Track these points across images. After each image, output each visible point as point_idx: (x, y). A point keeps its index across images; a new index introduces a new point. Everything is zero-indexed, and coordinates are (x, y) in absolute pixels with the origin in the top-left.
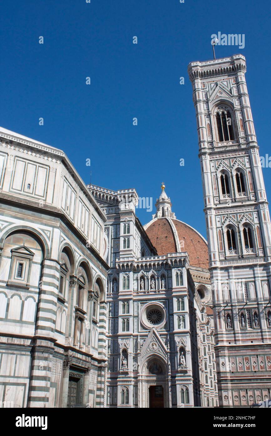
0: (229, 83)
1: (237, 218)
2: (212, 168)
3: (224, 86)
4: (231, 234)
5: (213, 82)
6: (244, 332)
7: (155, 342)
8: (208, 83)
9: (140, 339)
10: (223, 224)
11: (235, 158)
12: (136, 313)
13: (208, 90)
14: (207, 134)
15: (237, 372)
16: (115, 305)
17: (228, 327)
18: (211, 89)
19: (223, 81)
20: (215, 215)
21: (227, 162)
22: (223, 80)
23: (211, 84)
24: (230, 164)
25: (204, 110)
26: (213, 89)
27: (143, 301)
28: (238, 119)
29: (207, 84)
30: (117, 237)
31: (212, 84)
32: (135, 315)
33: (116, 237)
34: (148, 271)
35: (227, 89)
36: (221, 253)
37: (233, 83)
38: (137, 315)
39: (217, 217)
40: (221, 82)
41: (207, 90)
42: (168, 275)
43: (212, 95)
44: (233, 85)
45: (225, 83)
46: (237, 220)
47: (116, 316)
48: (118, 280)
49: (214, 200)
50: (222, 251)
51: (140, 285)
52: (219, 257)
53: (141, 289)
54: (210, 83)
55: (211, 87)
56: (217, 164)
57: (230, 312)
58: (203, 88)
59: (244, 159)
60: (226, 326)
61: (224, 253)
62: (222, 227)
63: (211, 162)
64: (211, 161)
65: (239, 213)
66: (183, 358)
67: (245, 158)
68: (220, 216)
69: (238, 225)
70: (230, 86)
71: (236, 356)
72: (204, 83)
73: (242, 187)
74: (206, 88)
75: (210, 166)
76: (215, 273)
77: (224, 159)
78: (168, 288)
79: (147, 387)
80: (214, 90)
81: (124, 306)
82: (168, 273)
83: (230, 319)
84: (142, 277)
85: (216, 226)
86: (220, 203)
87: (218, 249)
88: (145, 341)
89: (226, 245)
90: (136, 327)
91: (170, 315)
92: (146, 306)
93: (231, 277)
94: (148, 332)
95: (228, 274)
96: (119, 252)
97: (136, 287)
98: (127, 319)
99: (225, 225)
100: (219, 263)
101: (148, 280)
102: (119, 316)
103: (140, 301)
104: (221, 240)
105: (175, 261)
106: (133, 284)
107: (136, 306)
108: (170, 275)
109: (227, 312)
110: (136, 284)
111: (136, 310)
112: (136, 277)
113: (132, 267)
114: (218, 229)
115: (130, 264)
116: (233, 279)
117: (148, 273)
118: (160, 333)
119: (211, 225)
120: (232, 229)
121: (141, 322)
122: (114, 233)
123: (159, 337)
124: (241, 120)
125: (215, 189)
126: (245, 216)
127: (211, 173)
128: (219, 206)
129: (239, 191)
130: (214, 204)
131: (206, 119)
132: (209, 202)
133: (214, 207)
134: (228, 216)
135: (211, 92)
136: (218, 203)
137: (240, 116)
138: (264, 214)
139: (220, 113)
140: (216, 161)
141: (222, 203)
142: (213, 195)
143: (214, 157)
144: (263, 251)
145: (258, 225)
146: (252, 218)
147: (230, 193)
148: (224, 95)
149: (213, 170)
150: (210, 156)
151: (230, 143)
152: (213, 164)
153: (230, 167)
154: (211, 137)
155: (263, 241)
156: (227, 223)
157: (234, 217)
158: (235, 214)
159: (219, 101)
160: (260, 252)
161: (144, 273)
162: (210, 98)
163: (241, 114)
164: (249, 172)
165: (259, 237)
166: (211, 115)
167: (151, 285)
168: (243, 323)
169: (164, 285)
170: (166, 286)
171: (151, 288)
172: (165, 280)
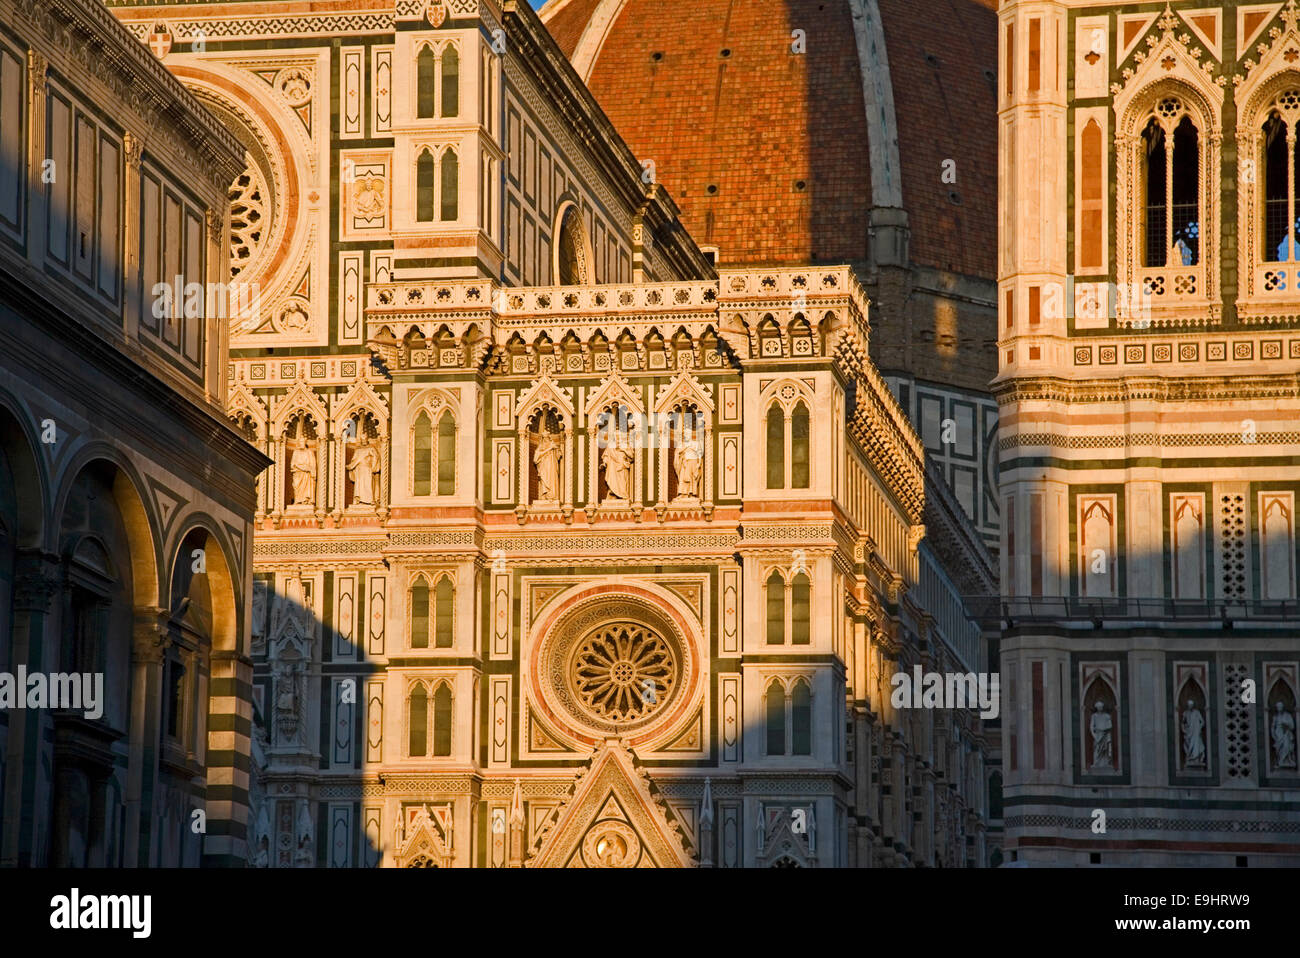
1: (1229, 36)
4: (1170, 153)
6: (1193, 797)
7: (617, 829)
9: (526, 804)
10: (1122, 81)
12: (502, 645)
16: (362, 588)
17: (1090, 760)
27: (546, 576)
30: (375, 135)
32: (493, 657)
33: (368, 129)
34: (586, 381)
38: (509, 657)
39: (1080, 22)
42: (715, 413)
46: (1229, 50)
47: (368, 661)
48: (384, 432)
50: (1091, 271)
51: (533, 467)
57: (1110, 672)
60: (1076, 755)
62: (1107, 102)
68: (1104, 20)
69: (1230, 89)
78: (716, 501)
81: (421, 598)
82: (715, 397)
83: (1106, 710)
84: (548, 418)
85: (1071, 88)
87: (1070, 252)
88: (555, 818)
89: (1129, 229)
90: (500, 732)
91: (718, 665)
92: (566, 604)
93: (1138, 451)
94: (581, 763)
95: (1120, 430)
96: (390, 245)
97: (504, 481)
98: (444, 685)
99: (1137, 83)
100: (1068, 347)
101: (581, 438)
102: (398, 662)
103: (528, 571)
104: (1093, 193)
105: (769, 326)
106: (488, 459)
107: (502, 606)
108: (729, 415)
109: (1089, 669)
110: (503, 460)
111: (501, 624)
112: (504, 419)
113: (479, 351)
114: (1082, 115)
115: (459, 329)
116: (1148, 462)
117: (582, 390)
118: (651, 770)
119: (1034, 85)
120: (1181, 112)
121: (535, 702)
122: (351, 106)
123: (645, 794)
126: (1290, 26)
134: (1168, 21)
156: (1151, 72)
157: (1208, 25)
158: (1217, 2)
161: (559, 391)
167: (602, 471)
168: (1196, 746)
169: (689, 479)
170: (700, 480)
171: (604, 490)
172: (696, 446)
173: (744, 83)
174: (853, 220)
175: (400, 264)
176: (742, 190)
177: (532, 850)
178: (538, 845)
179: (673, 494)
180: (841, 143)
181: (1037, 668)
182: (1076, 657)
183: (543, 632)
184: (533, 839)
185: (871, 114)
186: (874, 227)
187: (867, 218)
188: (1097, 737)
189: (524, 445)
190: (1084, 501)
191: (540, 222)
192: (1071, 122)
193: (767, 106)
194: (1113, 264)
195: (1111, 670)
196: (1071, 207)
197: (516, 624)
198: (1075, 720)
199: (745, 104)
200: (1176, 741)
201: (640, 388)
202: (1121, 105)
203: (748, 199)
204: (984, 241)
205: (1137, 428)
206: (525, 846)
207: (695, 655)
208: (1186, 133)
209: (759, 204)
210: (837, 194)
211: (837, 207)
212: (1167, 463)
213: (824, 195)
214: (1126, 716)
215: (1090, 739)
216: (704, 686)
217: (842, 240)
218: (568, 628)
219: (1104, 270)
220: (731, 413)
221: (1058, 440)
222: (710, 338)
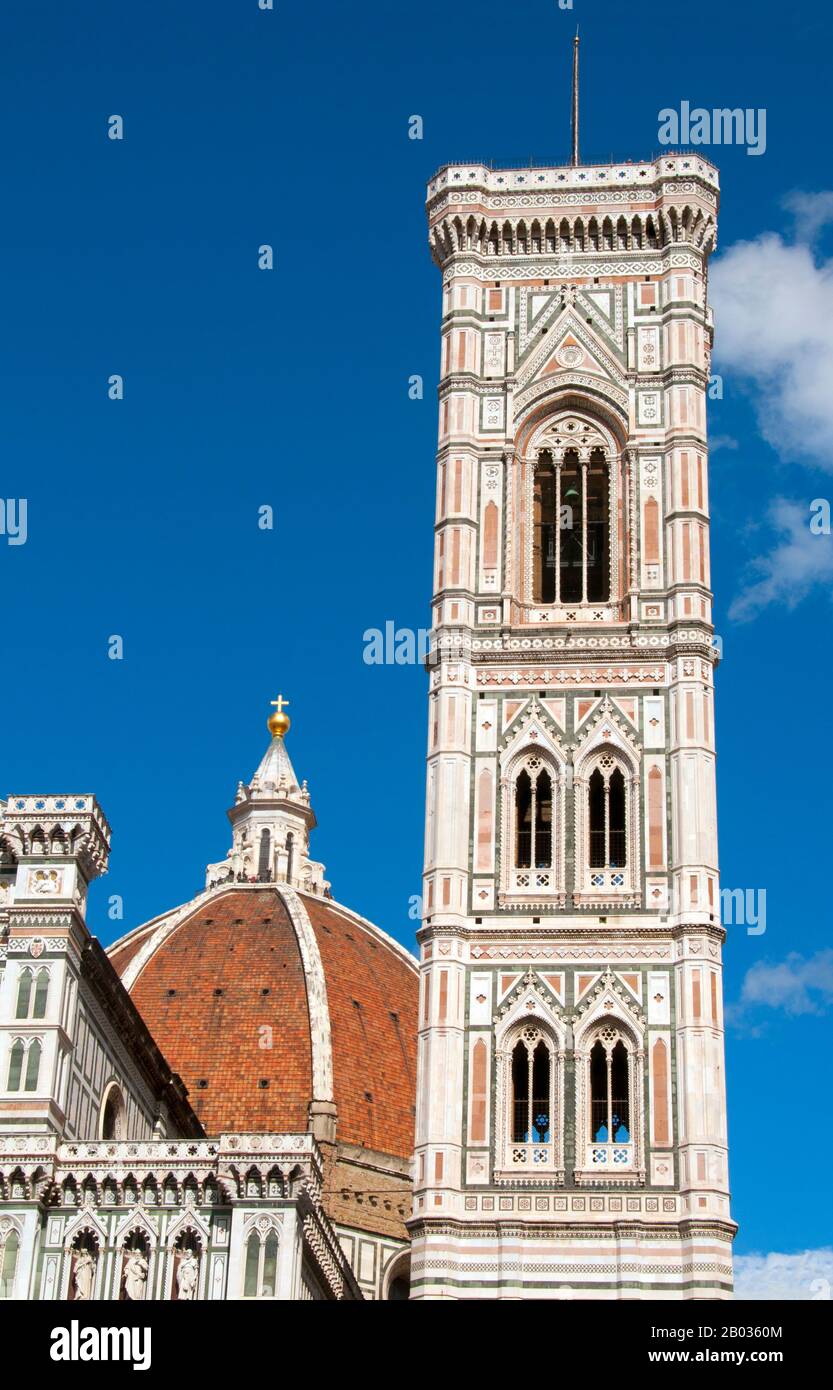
0: (618, 304)
1: (570, 989)
2: (480, 730)
3: (596, 318)
4: (531, 1065)
5: (544, 288)
8: (517, 289)
10: (501, 1015)
11: (598, 693)
13: (512, 329)
14: (477, 558)
18: (531, 323)
19: (596, 286)
20: (469, 968)
21: (557, 709)
22: (596, 281)
23: (530, 298)
24: (570, 720)
25: (482, 431)
26: (540, 325)
28: (638, 501)
29: (512, 291)
31: (535, 298)
34: (118, 1211)
35: (609, 331)
36: (474, 1154)
37: (640, 306)
39: (474, 974)
40: (585, 293)
41: (510, 325)
42: (210, 1238)
43: (531, 348)
44: (638, 313)
45: (602, 300)
46: (570, 999)
49: (470, 889)
50: (477, 1144)
51: (73, 1276)
52: (464, 1172)
54: (529, 289)
55: (530, 311)
56: (509, 716)
58: (489, 312)
59: (641, 704)
61: (487, 1154)
62: (491, 1028)
63: (480, 701)
64: (482, 695)
65: (580, 967)
67: (646, 698)
68: (489, 974)
69: (569, 1024)
70: (625, 318)
72: (498, 284)
73: (609, 847)
74: (505, 317)
75: (474, 720)
76: (435, 1247)
77: (543, 694)
80: (544, 331)
82: (211, 1226)
85: (467, 1017)
86: (499, 912)
87: (464, 1131)
89: (504, 1115)
93: (507, 1277)
95: (494, 1259)
97: (50, 1287)
99: (510, 1017)
100: (461, 1198)
101: (110, 1255)
104: (480, 1089)
105: (253, 1174)
106: (39, 1269)
108: (220, 1240)
110: (51, 1271)
112: (55, 1239)
113: (42, 1187)
114: (474, 1036)
115: (29, 1170)
116: (513, 1283)
119: (443, 1014)
120: (539, 1038)
124: (652, 503)
125: (484, 838)
126: (608, 986)
127: (474, 755)
128: (489, 923)
129: (596, 860)
130: (471, 913)
131: (485, 479)
132: (446, 901)
133: (470, 924)
134: (530, 978)
135: (526, 339)
136: (491, 907)
137: (650, 482)
138: (696, 986)
139: (558, 456)
140: (505, 701)
141: (509, 912)
142: (471, 866)
143: (500, 677)
144: (670, 1164)
145: (666, 1036)
146: (639, 998)
147: (554, 863)
148: (586, 363)
149: (487, 741)
150: (479, 673)
151: (586, 613)
152: (487, 711)
153: (570, 738)
154: (497, 573)
155: (675, 1116)
156: (519, 1010)
157: (555, 981)
158: (561, 968)
159: (560, 395)
160: (657, 1165)
161: (97, 1218)
162: (516, 369)
163: (657, 474)
164: (655, 775)
165: (661, 1093)
166: (509, 461)
167: (124, 1281)
169: (187, 1287)
170: (195, 1289)
171: (124, 1295)
172: (194, 1262)
173: (230, 1013)
174: (297, 1109)
176: (224, 1085)
180: (293, 1056)
185: (316, 1036)
186: (313, 1114)
187: (309, 1108)
191: (93, 1096)
192: (466, 1041)
193: (245, 1028)
194: (493, 1138)
196: (465, 1098)
199: (230, 1027)
201: (157, 1217)
202: (500, 1030)
203: (227, 1091)
204: (387, 1127)
205: (507, 1258)
208: (542, 1052)
209: (235, 1095)
210: (289, 1090)
211: (288, 1100)
213: (280, 1090)
217: (291, 1123)
219: (487, 1143)
220: (221, 1238)
221: (452, 1265)
222: (211, 1182)
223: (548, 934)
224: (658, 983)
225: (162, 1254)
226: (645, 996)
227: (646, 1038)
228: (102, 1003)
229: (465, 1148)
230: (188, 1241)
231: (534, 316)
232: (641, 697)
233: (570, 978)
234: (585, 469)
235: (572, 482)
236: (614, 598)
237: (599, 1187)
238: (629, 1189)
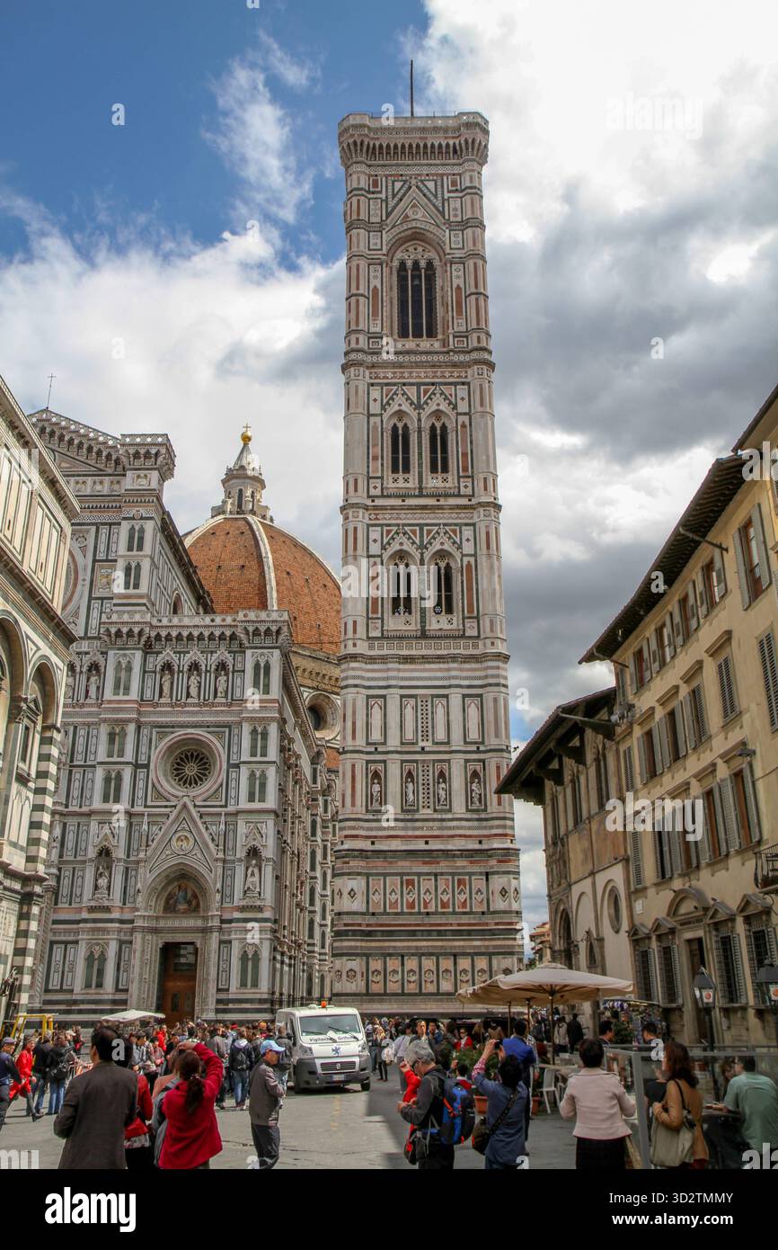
0: (439, 187)
1: (421, 536)
2: (371, 402)
3: (428, 193)
5: (400, 178)
6: (410, 817)
7: (185, 834)
8: (386, 178)
9: (149, 823)
10: (385, 549)
11: (433, 384)
12: (143, 758)
13: (384, 198)
14: (369, 313)
15: (385, 913)
16: (88, 733)
17: (372, 803)
18: (394, 196)
19: (427, 178)
20: (369, 526)
21: (411, 392)
22: (427, 175)
23: (393, 183)
24: (419, 398)
25: (369, 250)
26: (399, 196)
27: (163, 728)
28: (451, 287)
29: (384, 179)
30: (110, 558)
31: (396, 183)
32: (139, 762)
33: (107, 555)
34: (184, 652)
35: (435, 201)
36: (373, 621)
37: (450, 188)
38: (146, 762)
39: (371, 529)
40: (422, 181)
41: (383, 196)
42: (234, 666)
43: (394, 208)
44: (449, 192)
45: (431, 185)
46: (422, 541)
47: (89, 763)
48: (103, 670)
49: (368, 484)
50: (374, 616)
51: (161, 686)
52: (368, 631)
53: (161, 696)
54: (393, 178)
55: (393, 189)
56: (387, 396)
58: (371, 189)
59: (456, 390)
60: (367, 801)
61: (380, 621)
62: (381, 556)
63: (371, 388)
64: (372, 385)
65: (427, 525)
66: (253, 874)
67: (458, 388)
68: (379, 529)
69: (422, 554)
70: (443, 194)
71: (385, 875)
72: (376, 176)
73: (439, 463)
74: (381, 192)
75: (368, 397)
76: (353, 669)
77: (404, 384)
78: (232, 700)
79: (157, 945)
80: (401, 200)
81: (112, 737)
82: (234, 659)
83: (378, 783)
84: (167, 667)
85: (368, 551)
86: (383, 496)
87: (367, 610)
88: (160, 829)
89: (388, 601)
90: (140, 793)
91: (230, 766)
92: (171, 740)
93: (393, 682)
94: (172, 806)
95: (385, 674)
96: (112, 598)
97: (149, 691)
98: (119, 772)
99: (390, 551)
100: (366, 644)
101: (181, 675)
102: (99, 763)
103: (156, 727)
105: (256, 632)
106: (143, 682)
107: (144, 740)
108: (239, 666)
109: (373, 767)
110: (149, 683)
111: (144, 749)
112: (151, 666)
113: (144, 639)
114: (372, 560)
115: (136, 630)
116: (395, 687)
117: (182, 655)
118: (202, 809)
119: (355, 549)
120: (406, 562)
121: (155, 781)
122: (102, 547)
123: (198, 820)
124: (458, 288)
125: (375, 458)
126: (442, 534)
127: (369, 415)
128: (379, 502)
129: (434, 469)
130: (369, 497)
131: (372, 274)
132: (356, 490)
133: (369, 502)
134: (401, 530)
135: (391, 204)
136: (380, 494)
137: (458, 277)
138: (488, 534)
139: (409, 264)
140: (385, 388)
141: (389, 496)
142: (368, 472)
143: (382, 375)
144: (475, 625)
145: (472, 560)
146: (458, 540)
147: (411, 473)
148: (423, 216)
149: (375, 408)
150: (371, 373)
151: (425, 344)
152: (375, 393)
153: (419, 407)
154: (379, 322)
155: (478, 600)
156: (395, 547)
157: (414, 532)
158: (417, 525)
159: (410, 232)
160: (469, 625)
161: (173, 655)
162: (387, 219)
163: (461, 273)
164: (464, 426)
165: (469, 589)
166: (384, 265)
167: (188, 688)
168: (411, 797)
169: (222, 691)
170: (226, 692)
171: (188, 695)
172: (225, 678)
175: (115, 605)
177: (150, 843)
178: (153, 841)
179: (215, 696)
181: (353, 766)
182: (368, 762)
183: (160, 752)
184: (150, 838)
188: (375, 794)
189: (158, 676)
190: (372, 701)
191: (167, 597)
194: (382, 613)
195: (380, 767)
197: (150, 748)
198: (367, 787)
200: (404, 795)
201: (205, 655)
202: (386, 558)
205: (391, 674)
206: (147, 842)
207: (221, 762)
212: (402, 687)
214: (386, 786)
215: (372, 795)
216: (224, 775)
218: (170, 749)
219: (379, 615)
220: (239, 665)
221: (362, 678)
222: (233, 637)
223: (410, 508)
224: (468, 532)
225: (208, 674)
226: (461, 539)
227: (462, 560)
228: (171, 549)
229: (368, 618)
230: (222, 666)
231: (396, 192)
232: (455, 386)
233: (421, 530)
234: (423, 271)
235: (416, 277)
236: (440, 337)
237: (439, 637)
238: (454, 637)
